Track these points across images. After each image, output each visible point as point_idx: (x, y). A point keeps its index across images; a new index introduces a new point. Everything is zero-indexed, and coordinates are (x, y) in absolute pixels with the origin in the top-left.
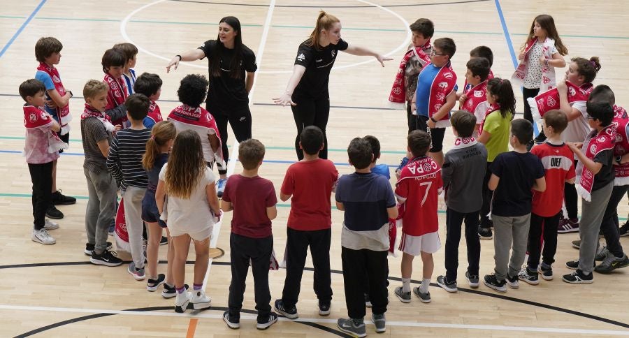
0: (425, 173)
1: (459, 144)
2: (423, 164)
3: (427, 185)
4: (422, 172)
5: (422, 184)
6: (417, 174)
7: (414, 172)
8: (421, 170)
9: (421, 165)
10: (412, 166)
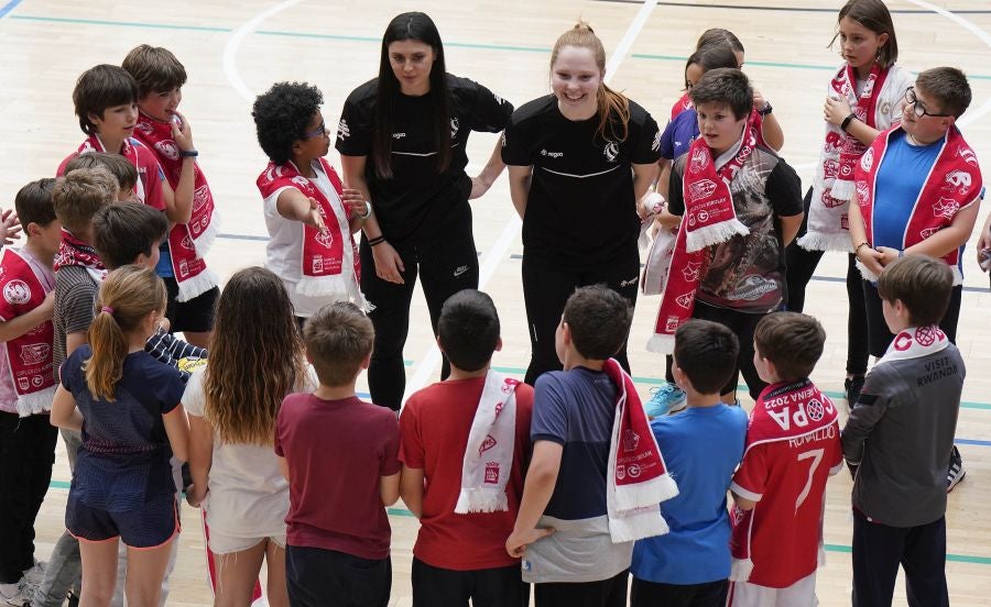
0: (812, 425)
1: (909, 345)
2: (805, 402)
3: (813, 459)
4: (805, 423)
5: (801, 457)
6: (795, 430)
7: (785, 426)
8: (801, 417)
9: (801, 405)
10: (778, 410)
